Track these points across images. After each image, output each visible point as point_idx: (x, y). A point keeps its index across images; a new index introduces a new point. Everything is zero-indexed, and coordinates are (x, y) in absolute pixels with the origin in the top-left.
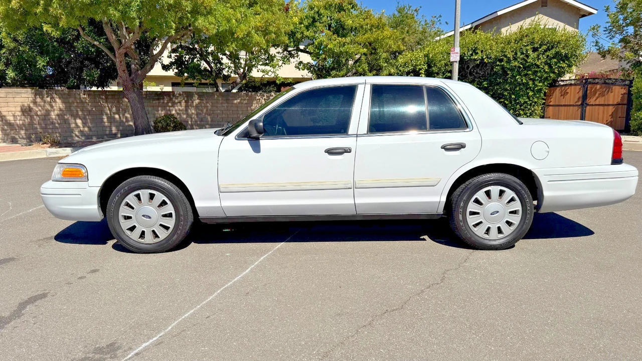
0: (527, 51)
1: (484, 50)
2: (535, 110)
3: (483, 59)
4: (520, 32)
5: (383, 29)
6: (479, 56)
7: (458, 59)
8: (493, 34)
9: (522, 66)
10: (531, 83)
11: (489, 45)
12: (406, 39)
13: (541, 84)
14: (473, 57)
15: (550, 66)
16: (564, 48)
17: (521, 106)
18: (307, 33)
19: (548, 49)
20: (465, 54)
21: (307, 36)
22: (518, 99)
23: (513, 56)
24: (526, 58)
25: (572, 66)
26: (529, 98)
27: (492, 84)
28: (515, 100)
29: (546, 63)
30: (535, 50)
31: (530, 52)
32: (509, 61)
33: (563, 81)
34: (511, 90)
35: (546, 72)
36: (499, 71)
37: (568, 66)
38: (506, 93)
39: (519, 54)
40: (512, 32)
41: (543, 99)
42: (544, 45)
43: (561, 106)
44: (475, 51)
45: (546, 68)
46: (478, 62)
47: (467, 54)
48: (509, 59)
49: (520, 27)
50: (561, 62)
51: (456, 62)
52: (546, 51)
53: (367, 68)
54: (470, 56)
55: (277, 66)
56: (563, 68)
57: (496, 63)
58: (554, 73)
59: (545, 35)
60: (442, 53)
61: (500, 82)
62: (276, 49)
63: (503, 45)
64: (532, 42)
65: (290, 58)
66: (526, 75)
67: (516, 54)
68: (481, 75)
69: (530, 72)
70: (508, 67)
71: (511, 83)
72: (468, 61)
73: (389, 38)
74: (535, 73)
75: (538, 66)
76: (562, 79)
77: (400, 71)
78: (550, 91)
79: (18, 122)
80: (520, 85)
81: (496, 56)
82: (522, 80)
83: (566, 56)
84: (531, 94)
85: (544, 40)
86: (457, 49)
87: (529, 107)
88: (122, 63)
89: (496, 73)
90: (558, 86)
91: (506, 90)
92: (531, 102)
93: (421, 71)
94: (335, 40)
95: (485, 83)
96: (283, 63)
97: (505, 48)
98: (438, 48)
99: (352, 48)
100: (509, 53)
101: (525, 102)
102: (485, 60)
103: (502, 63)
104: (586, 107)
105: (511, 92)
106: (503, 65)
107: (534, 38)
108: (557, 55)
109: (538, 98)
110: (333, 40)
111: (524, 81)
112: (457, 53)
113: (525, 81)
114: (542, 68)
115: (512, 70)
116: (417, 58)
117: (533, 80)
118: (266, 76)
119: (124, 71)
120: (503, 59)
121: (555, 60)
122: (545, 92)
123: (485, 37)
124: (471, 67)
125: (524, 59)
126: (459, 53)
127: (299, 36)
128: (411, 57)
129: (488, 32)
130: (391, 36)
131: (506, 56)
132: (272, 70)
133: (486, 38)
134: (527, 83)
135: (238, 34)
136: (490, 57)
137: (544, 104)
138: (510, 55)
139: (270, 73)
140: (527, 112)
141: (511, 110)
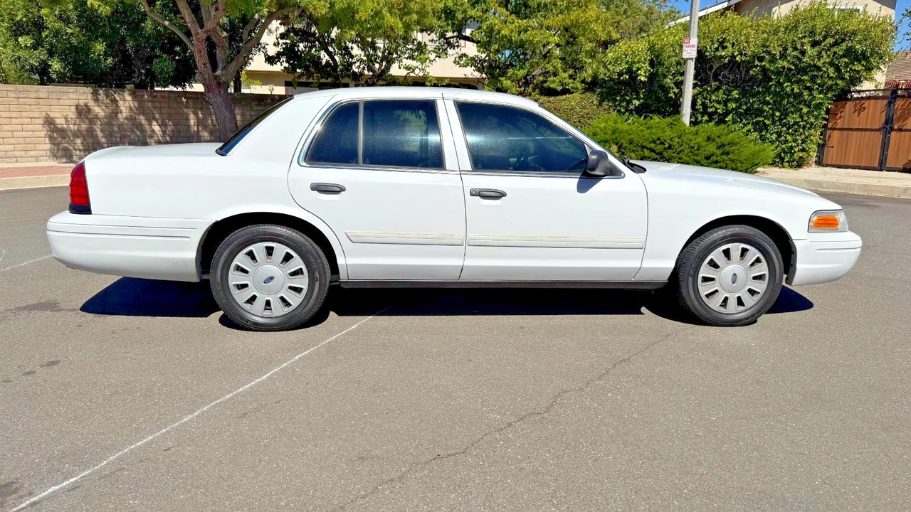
0: (802, 45)
1: (736, 43)
2: (810, 135)
3: (733, 56)
4: (795, 15)
5: (587, 7)
6: (728, 51)
7: (694, 55)
8: (753, 18)
9: (793, 68)
10: (806, 93)
11: (745, 35)
12: (622, 23)
13: (822, 96)
14: (718, 54)
15: (838, 69)
16: (860, 42)
17: (788, 129)
18: (472, 12)
19: (836, 44)
20: (707, 49)
21: (471, 17)
22: (785, 118)
23: (780, 52)
24: (800, 56)
25: (873, 69)
26: (801, 117)
27: (746, 94)
28: (780, 120)
29: (831, 64)
30: (815, 44)
31: (808, 48)
32: (773, 60)
33: (859, 92)
34: (775, 104)
35: (831, 78)
36: (758, 74)
37: (865, 70)
38: (766, 108)
39: (790, 50)
40: (782, 15)
41: (824, 119)
42: (831, 37)
43: (852, 129)
44: (722, 45)
45: (831, 71)
46: (726, 61)
47: (710, 48)
48: (773, 58)
49: (794, 7)
50: (856, 63)
51: (692, 59)
52: (832, 45)
53: (560, 65)
54: (714, 52)
55: (428, 61)
56: (858, 72)
57: (754, 62)
58: (843, 79)
59: (833, 21)
60: (672, 46)
61: (759, 92)
62: (429, 35)
63: (765, 35)
64: (811, 33)
65: (448, 49)
66: (798, 82)
67: (785, 49)
68: (730, 81)
69: (806, 78)
70: (772, 68)
71: (776, 93)
72: (711, 59)
73: (596, 21)
74: (813, 79)
75: (819, 69)
76: (858, 88)
77: (609, 70)
78: (836, 106)
79: (72, 127)
80: (789, 96)
81: (754, 52)
82: (793, 90)
83: (863, 54)
84: (805, 110)
85: (831, 29)
86: (694, 41)
87: (801, 130)
88: (203, 53)
89: (752, 78)
90: (850, 100)
91: (768, 103)
92: (805, 123)
93: (639, 72)
94: (513, 23)
95: (735, 92)
96: (436, 56)
97: (768, 40)
98: (667, 37)
99: (538, 37)
100: (774, 47)
101: (796, 123)
102: (737, 58)
103: (763, 63)
104: (890, 133)
105: (775, 108)
106: (765, 66)
107: (815, 26)
108: (849, 52)
109: (816, 118)
110: (510, 22)
111: (796, 90)
112: (693, 46)
113: (798, 91)
114: (825, 72)
115: (778, 73)
116: (634, 52)
117: (810, 89)
118: (412, 75)
119: (204, 64)
120: (764, 57)
121: (847, 60)
122: (827, 108)
123: (740, 22)
124: (715, 68)
125: (797, 57)
126: (696, 46)
127: (460, 16)
128: (626, 50)
129: (745, 15)
130: (598, 18)
131: (769, 53)
132: (420, 67)
133: (742, 24)
134: (801, 94)
135: (361, 14)
136: (746, 54)
137: (825, 126)
138: (776, 51)
139: (417, 71)
140: (798, 137)
141: (773, 133)
